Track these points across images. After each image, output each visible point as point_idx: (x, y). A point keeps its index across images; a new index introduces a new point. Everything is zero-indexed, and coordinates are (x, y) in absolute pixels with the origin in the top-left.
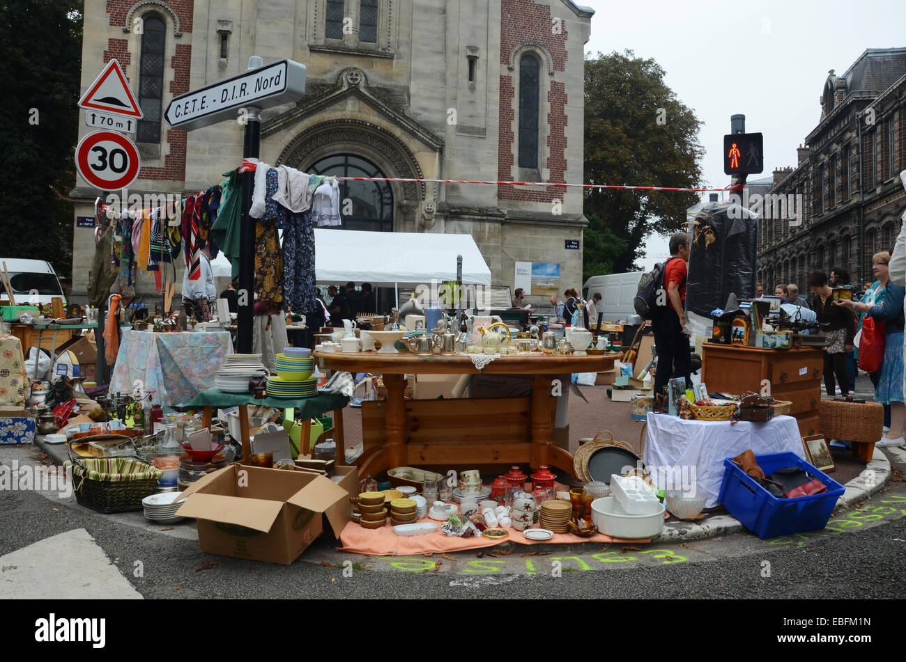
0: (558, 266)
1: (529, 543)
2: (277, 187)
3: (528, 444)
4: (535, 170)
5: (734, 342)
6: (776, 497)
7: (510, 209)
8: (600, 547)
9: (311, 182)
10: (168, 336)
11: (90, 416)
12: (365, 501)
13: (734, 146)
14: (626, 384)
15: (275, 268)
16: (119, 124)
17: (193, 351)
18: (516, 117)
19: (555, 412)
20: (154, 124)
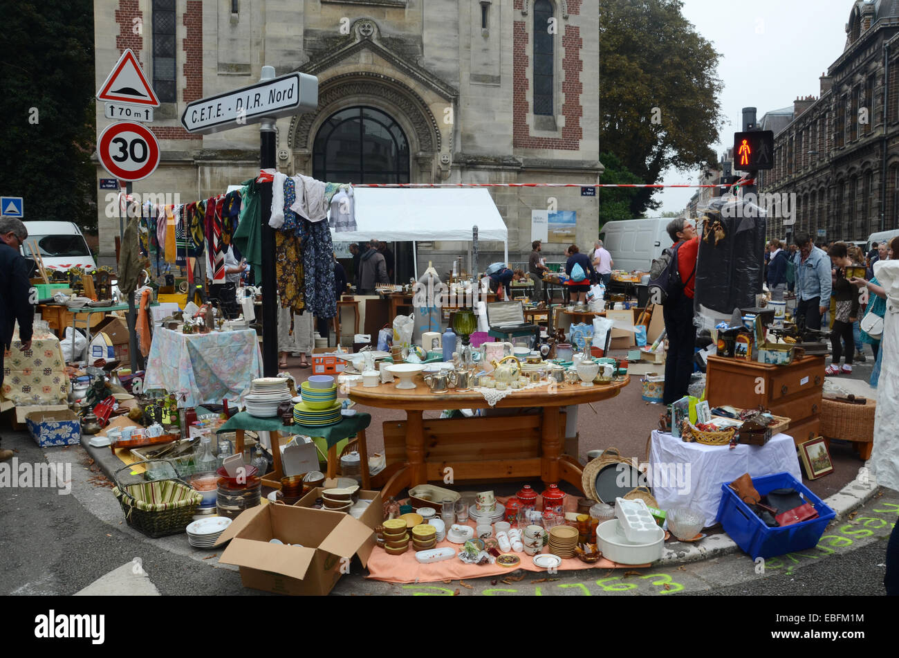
0: (574, 213)
1: (539, 570)
2: (295, 197)
3: (539, 459)
4: (551, 117)
5: (737, 357)
6: (769, 525)
7: (526, 157)
8: (603, 572)
9: (327, 190)
10: (196, 338)
11: (129, 417)
12: (388, 531)
13: (745, 142)
14: (639, 358)
15: (296, 276)
16: (137, 114)
17: (221, 350)
18: (531, 63)
19: (565, 427)
20: (169, 83)
